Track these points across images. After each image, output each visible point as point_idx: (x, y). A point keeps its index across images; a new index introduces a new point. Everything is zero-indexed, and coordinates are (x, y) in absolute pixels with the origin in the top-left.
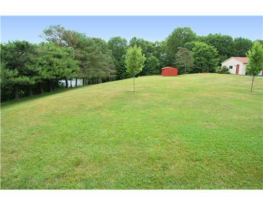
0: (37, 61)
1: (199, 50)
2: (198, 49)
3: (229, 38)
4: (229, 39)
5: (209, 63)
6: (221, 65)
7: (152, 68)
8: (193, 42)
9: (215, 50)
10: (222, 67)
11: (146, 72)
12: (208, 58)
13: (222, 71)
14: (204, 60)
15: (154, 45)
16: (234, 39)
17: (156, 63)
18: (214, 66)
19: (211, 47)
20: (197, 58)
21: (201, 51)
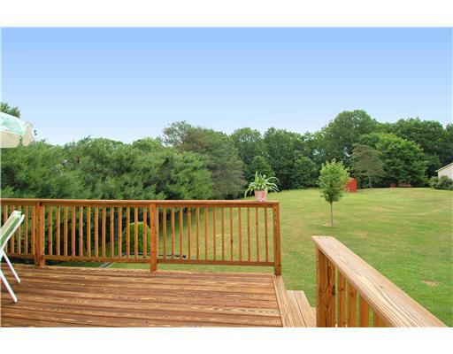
0: (178, 178)
1: (389, 148)
2: (387, 145)
3: (436, 125)
4: (437, 128)
5: (411, 168)
6: (436, 175)
7: (305, 176)
8: (374, 134)
9: (417, 147)
10: (439, 177)
11: (293, 183)
12: (407, 161)
13: (442, 185)
14: (401, 165)
15: (303, 138)
16: (445, 127)
17: (311, 167)
18: (419, 174)
19: (410, 143)
20: (388, 161)
21: (392, 150)
